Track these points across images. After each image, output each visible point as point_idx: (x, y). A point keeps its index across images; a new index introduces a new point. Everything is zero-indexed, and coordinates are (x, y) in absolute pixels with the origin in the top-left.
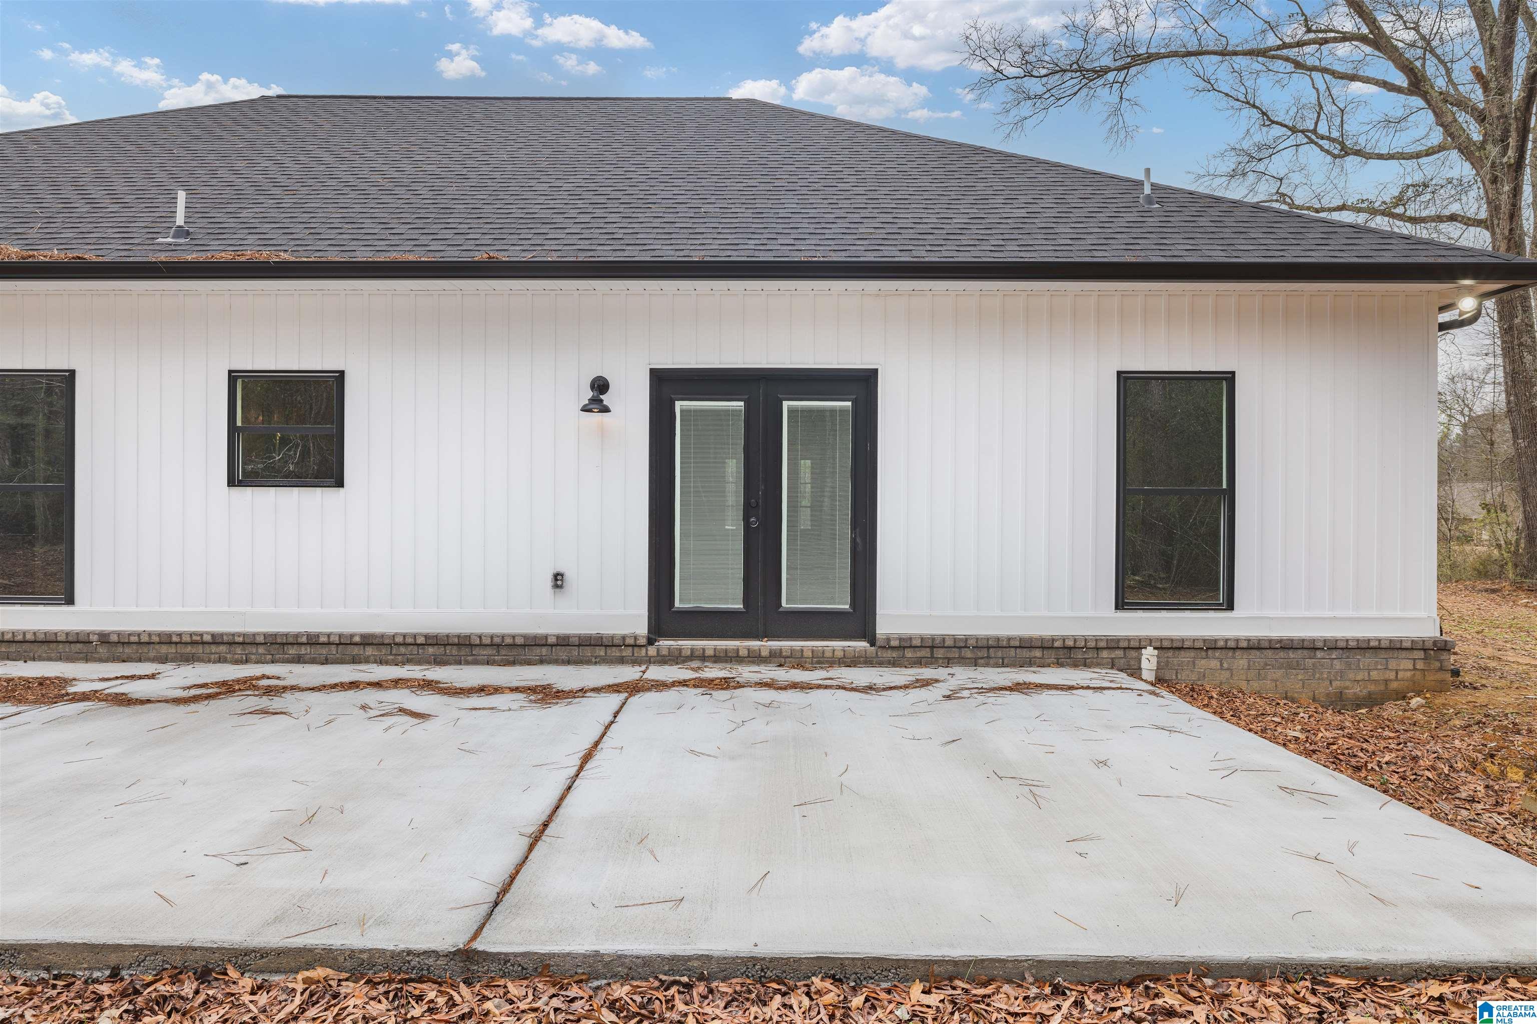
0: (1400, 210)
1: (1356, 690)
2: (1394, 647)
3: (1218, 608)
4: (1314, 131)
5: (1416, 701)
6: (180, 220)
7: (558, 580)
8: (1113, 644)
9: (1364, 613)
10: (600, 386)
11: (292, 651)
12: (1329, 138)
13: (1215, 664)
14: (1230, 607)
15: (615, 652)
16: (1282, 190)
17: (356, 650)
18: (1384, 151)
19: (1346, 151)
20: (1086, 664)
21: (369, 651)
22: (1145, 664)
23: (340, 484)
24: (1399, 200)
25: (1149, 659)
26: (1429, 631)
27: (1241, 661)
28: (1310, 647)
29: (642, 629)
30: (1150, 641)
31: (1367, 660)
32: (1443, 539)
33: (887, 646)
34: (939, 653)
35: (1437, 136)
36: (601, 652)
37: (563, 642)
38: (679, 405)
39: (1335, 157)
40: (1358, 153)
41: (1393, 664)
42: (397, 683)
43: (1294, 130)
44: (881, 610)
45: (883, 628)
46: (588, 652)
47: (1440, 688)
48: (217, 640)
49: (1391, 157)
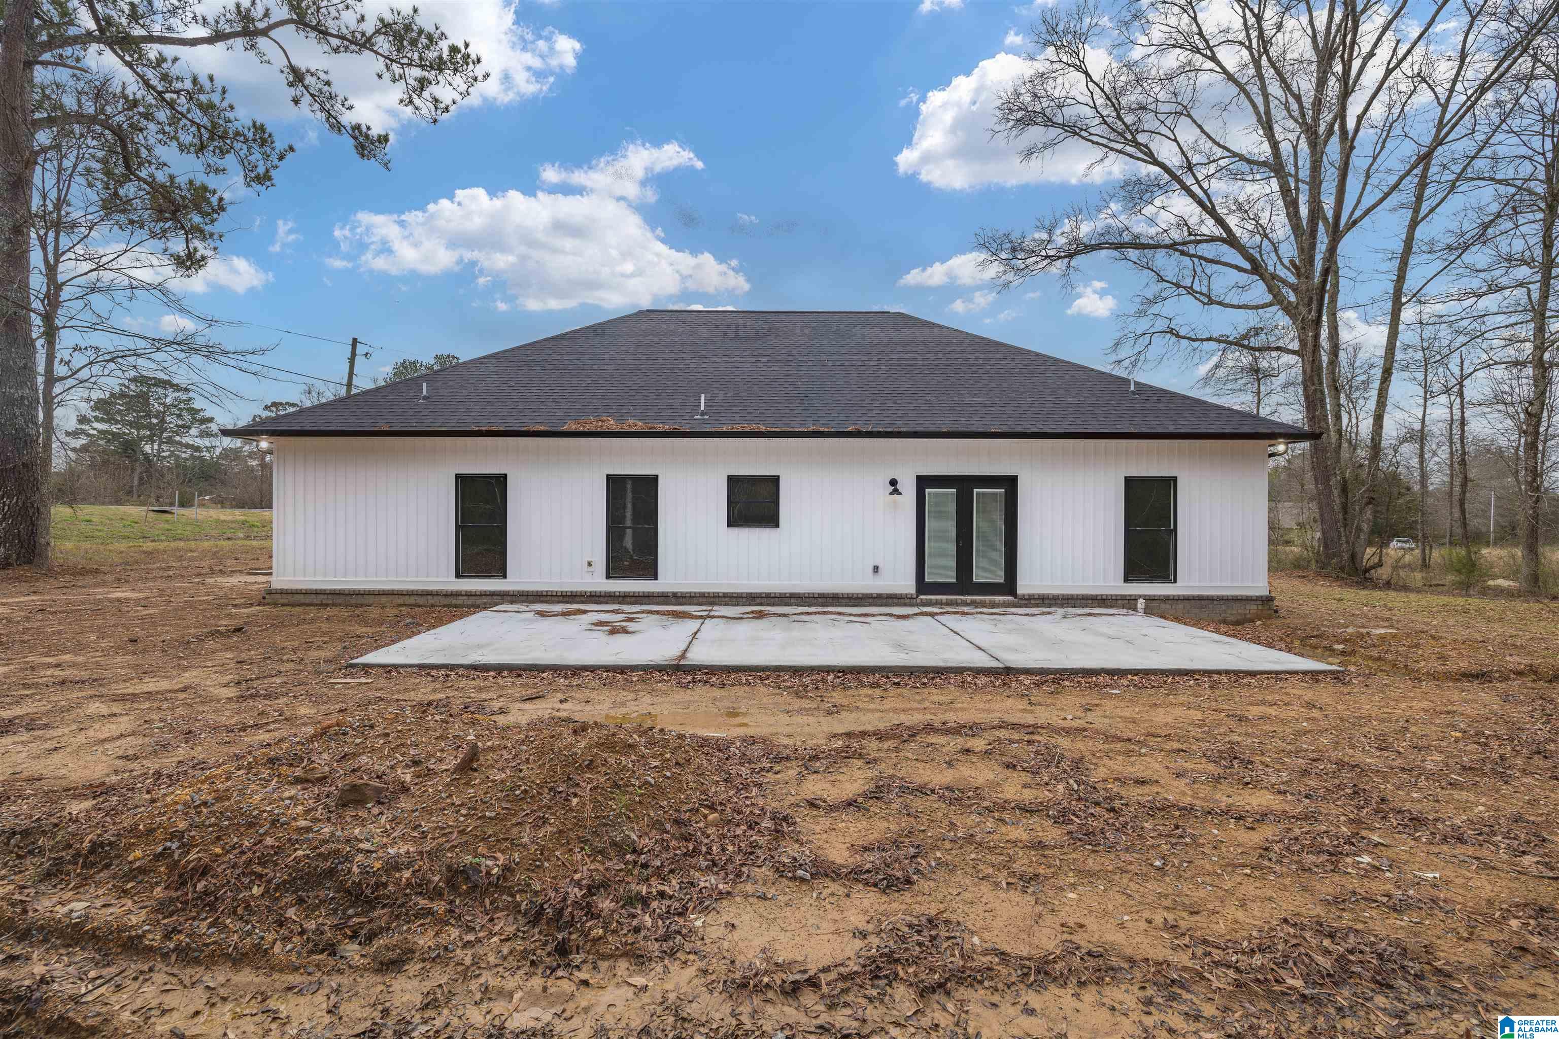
0: (1246, 342)
1: (1232, 618)
2: (1248, 599)
3: (1170, 582)
4: (1191, 288)
5: (1259, 623)
6: (702, 408)
7: (876, 569)
8: (1123, 598)
9: (1246, 584)
10: (893, 483)
11: (758, 600)
12: (1201, 293)
13: (1168, 606)
14: (1175, 581)
15: (902, 601)
16: (1172, 326)
17: (787, 600)
18: (1236, 303)
19: (1211, 302)
20: (1111, 607)
21: (793, 600)
22: (1139, 606)
23: (777, 526)
24: (1246, 336)
25: (1141, 604)
26: (1266, 593)
27: (1180, 606)
28: (1211, 599)
29: (912, 590)
30: (1140, 597)
31: (1236, 605)
32: (1271, 542)
33: (1023, 598)
34: (1046, 602)
35: (1269, 298)
36: (896, 601)
37: (879, 596)
38: (927, 491)
39: (1204, 304)
40: (1220, 303)
41: (1248, 607)
42: (802, 613)
43: (1178, 286)
44: (1020, 583)
45: (1020, 591)
46: (890, 601)
47: (1269, 617)
48: (725, 595)
49: (1239, 307)
